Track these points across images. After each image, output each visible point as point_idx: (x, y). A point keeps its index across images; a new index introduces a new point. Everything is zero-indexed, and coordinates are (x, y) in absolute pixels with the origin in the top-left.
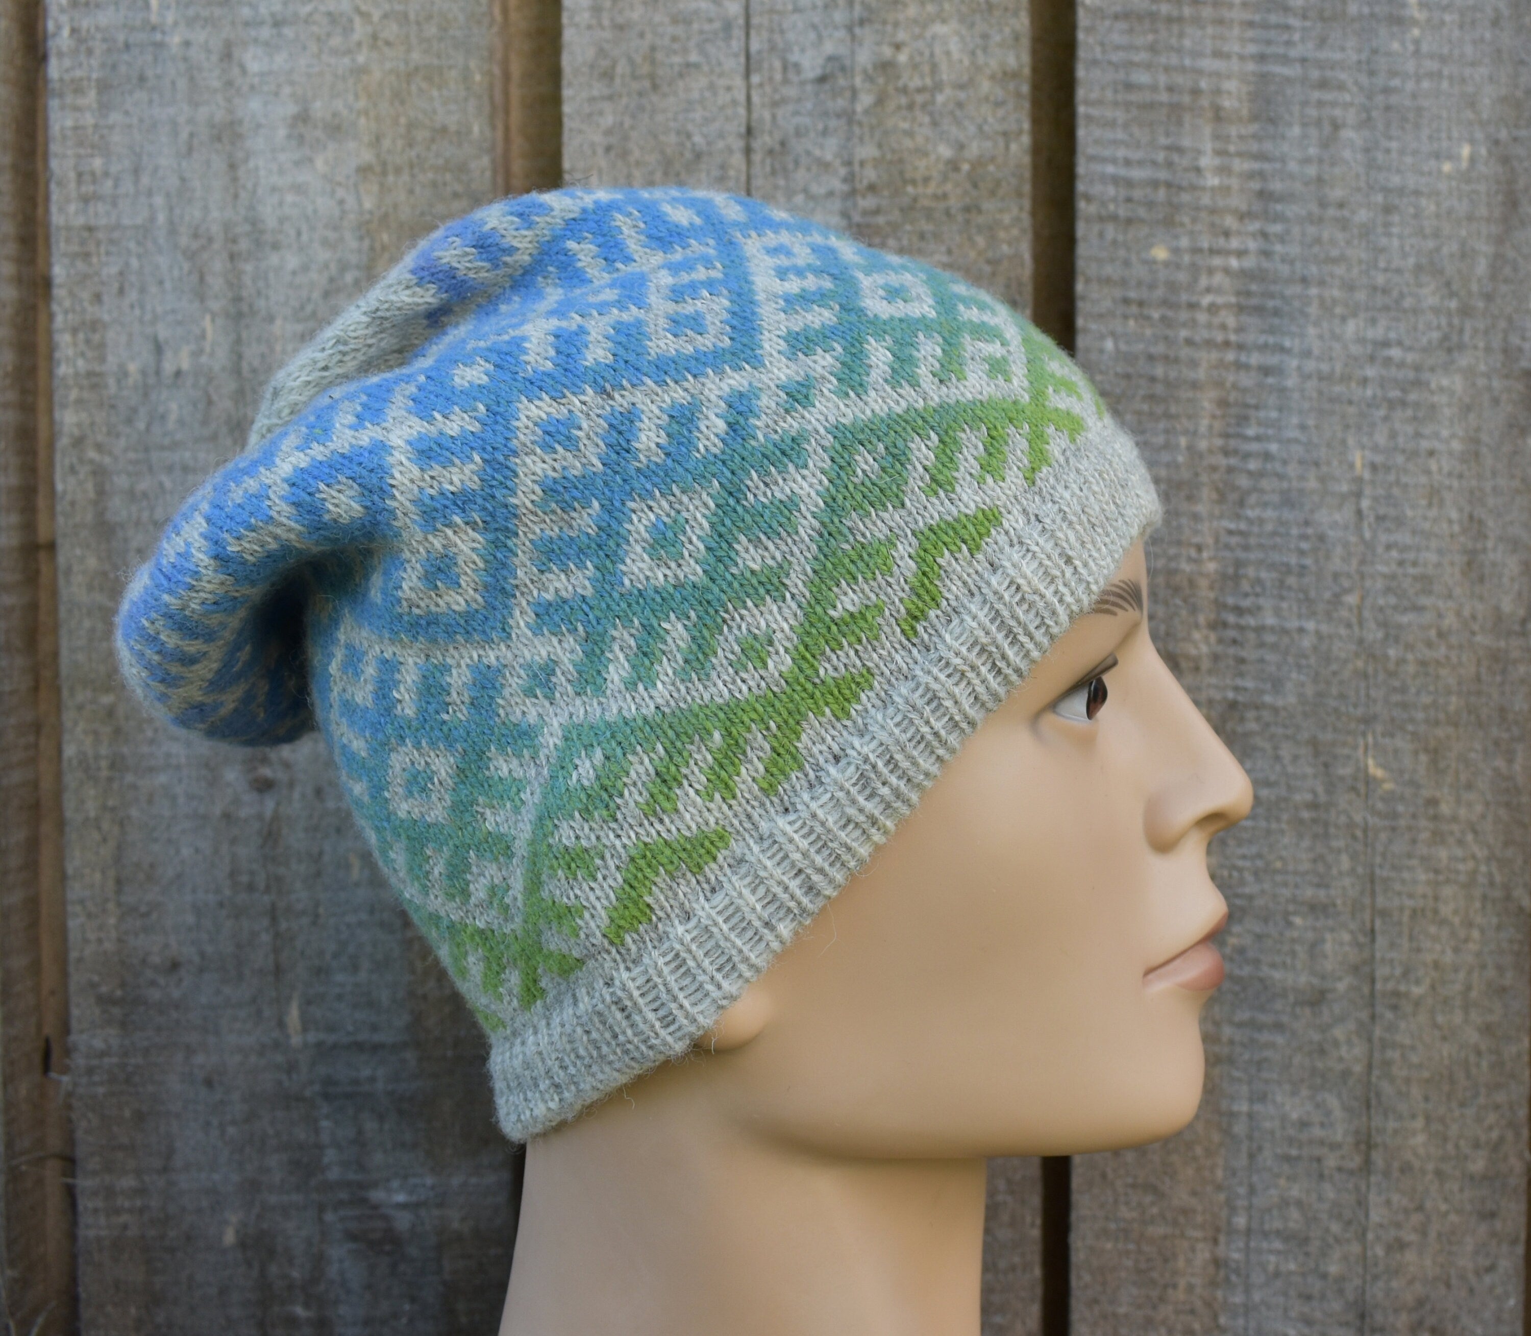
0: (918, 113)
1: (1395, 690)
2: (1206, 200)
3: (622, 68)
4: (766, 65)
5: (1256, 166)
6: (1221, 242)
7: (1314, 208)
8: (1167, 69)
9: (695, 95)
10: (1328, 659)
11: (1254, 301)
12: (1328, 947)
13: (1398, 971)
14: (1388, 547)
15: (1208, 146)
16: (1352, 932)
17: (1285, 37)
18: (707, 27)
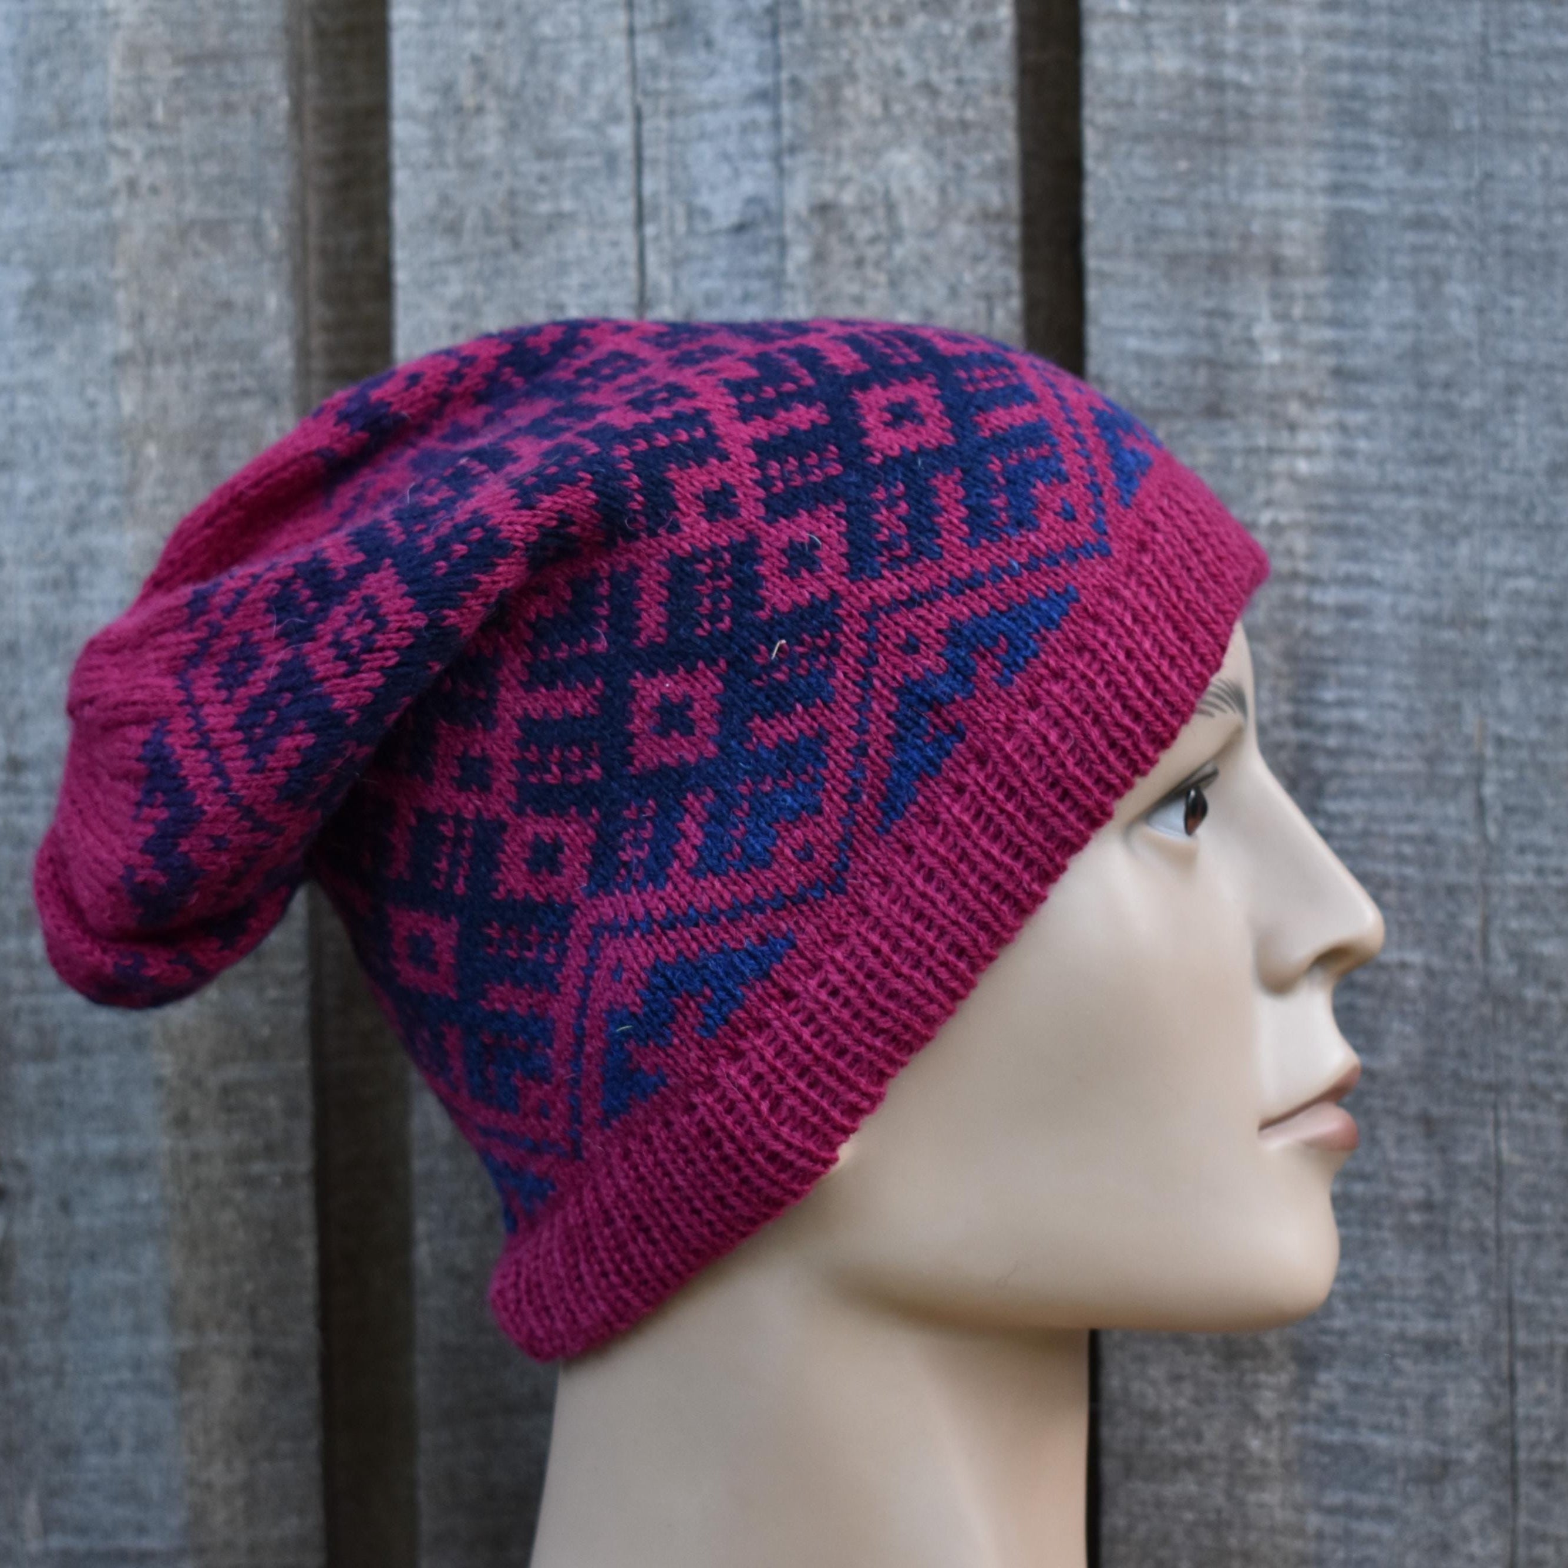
0: (870, 272)
1: (1534, 1045)
2: (1263, 383)
3: (472, 218)
4: (664, 214)
5: (1328, 334)
6: (1284, 439)
7: (1412, 391)
8: (1207, 206)
9: (570, 254)
10: (1442, 1004)
11: (1329, 518)
12: (1451, 1402)
13: (1549, 1435)
14: (1522, 850)
15: (1265, 311)
16: (1484, 1381)
17: (1366, 160)
18: (584, 162)
